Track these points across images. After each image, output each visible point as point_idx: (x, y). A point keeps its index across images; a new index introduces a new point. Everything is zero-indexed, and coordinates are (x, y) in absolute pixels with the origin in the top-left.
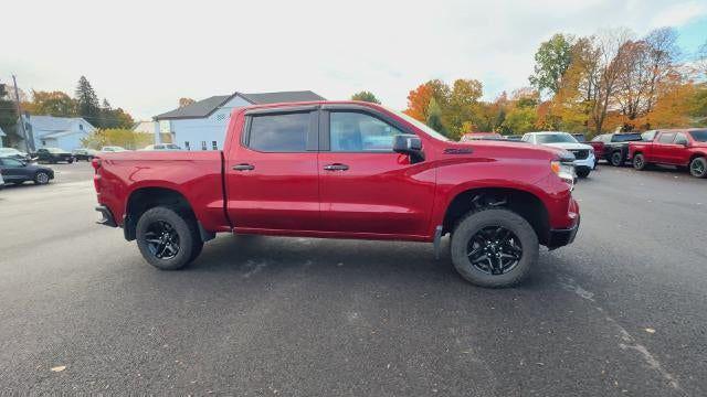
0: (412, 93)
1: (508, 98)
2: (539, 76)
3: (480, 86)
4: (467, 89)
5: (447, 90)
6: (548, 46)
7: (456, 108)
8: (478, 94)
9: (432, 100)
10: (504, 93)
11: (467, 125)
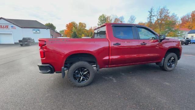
0: (67, 25)
1: (92, 29)
2: (99, 24)
3: (86, 25)
4: (82, 25)
5: (77, 25)
6: (101, 17)
7: (80, 30)
8: (85, 27)
9: (74, 27)
10: (92, 27)
11: (83, 35)
